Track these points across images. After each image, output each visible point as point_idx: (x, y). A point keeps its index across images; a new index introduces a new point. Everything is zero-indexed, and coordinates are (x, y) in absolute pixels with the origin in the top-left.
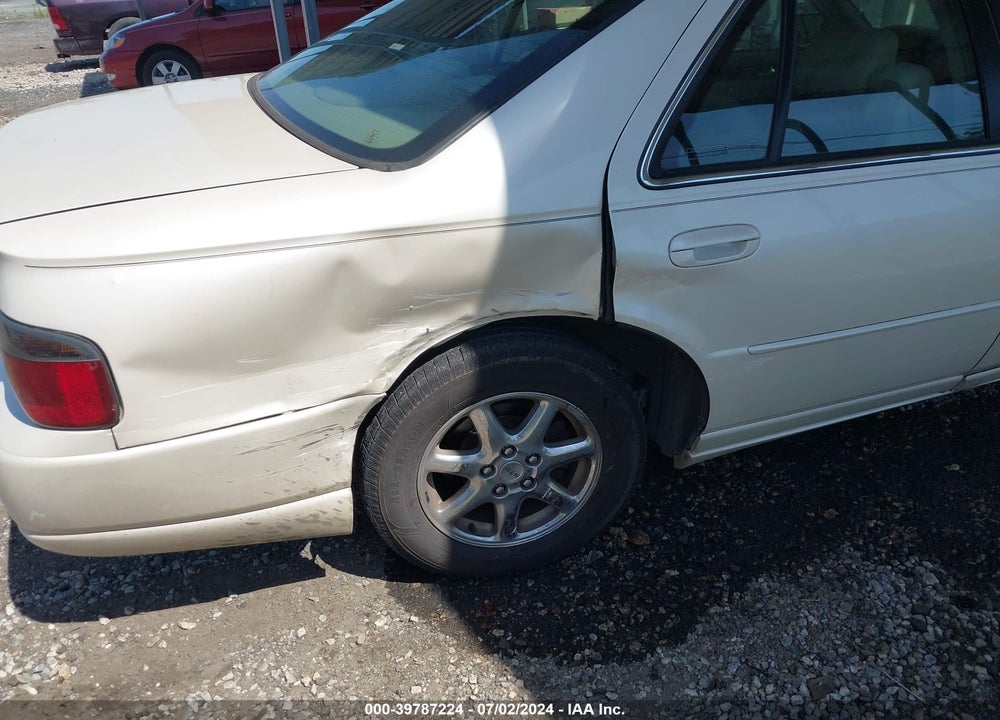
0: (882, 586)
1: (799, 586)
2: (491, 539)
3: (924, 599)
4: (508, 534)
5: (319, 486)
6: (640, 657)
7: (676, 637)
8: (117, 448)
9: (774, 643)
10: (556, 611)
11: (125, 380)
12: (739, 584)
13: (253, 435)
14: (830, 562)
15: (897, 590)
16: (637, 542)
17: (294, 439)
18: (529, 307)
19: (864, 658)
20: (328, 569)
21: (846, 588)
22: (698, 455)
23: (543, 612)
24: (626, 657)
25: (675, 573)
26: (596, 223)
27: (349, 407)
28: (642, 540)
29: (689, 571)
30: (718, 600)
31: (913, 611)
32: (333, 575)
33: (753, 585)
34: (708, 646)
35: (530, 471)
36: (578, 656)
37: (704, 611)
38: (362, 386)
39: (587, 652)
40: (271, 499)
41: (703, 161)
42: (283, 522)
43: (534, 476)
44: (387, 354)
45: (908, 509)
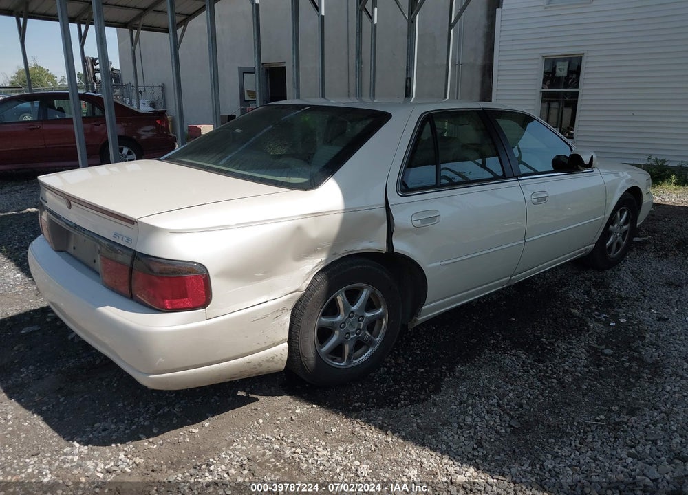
0: (507, 361)
1: (475, 366)
2: (342, 364)
3: (524, 363)
4: (349, 361)
5: (278, 340)
6: (426, 400)
7: (437, 390)
8: (207, 319)
9: (476, 386)
10: (379, 392)
11: (215, 283)
12: (451, 369)
13: (258, 311)
14: (483, 357)
15: (513, 361)
16: (399, 362)
17: (272, 313)
18: (359, 248)
19: (512, 384)
20: (258, 397)
21: (494, 364)
22: (422, 318)
23: (373, 393)
24: (419, 401)
25: (422, 370)
26: (383, 211)
27: (291, 298)
28: (401, 361)
29: (428, 368)
30: (446, 376)
31: (522, 367)
32: (261, 398)
33: (457, 369)
34: (451, 391)
35: (360, 325)
36: (399, 405)
37: (442, 381)
38: (297, 287)
39: (402, 402)
40: (258, 347)
41: (410, 186)
42: (260, 361)
43: (361, 327)
44: (307, 272)
45: (503, 335)
